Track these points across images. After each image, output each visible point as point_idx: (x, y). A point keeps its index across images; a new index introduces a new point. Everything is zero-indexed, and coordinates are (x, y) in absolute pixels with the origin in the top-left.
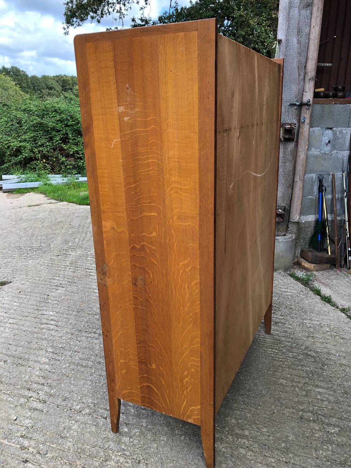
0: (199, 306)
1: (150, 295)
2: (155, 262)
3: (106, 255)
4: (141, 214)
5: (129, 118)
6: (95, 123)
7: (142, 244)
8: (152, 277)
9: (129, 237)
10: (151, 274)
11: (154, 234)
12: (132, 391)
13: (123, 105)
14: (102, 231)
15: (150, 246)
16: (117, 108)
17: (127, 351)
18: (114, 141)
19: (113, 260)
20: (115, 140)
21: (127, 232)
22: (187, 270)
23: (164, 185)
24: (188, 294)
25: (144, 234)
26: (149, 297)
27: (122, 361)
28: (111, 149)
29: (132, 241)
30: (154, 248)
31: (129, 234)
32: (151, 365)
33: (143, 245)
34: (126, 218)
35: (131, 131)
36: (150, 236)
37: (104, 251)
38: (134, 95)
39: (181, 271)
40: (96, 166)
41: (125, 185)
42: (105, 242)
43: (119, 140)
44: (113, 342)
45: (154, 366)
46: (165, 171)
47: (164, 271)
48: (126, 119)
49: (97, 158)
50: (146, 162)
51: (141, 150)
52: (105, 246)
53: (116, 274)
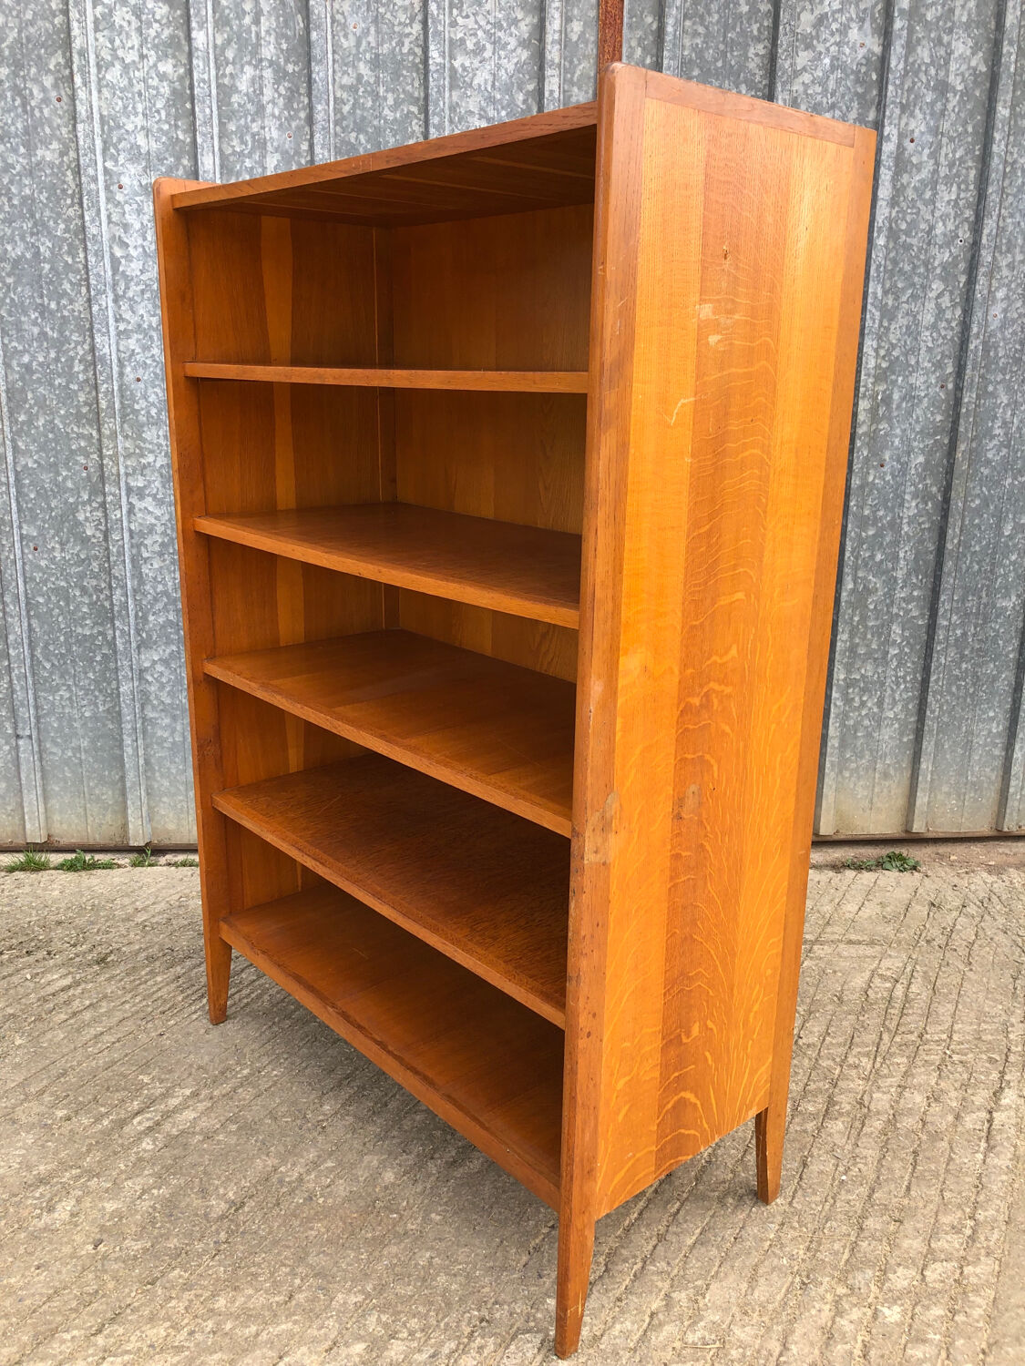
0: (793, 799)
1: (708, 828)
2: (727, 729)
3: (618, 761)
4: (713, 602)
5: (720, 337)
6: (640, 347)
7: (705, 690)
8: (716, 775)
9: (680, 682)
10: (715, 768)
11: (734, 652)
12: (638, 1155)
13: (710, 301)
14: (617, 688)
15: (723, 687)
16: (697, 307)
17: (636, 1041)
18: (679, 405)
19: (633, 771)
20: (683, 401)
21: (676, 671)
22: (783, 720)
23: (765, 512)
24: (778, 781)
25: (714, 658)
26: (706, 836)
27: (620, 1085)
28: (669, 426)
29: (685, 688)
30: (728, 690)
31: (681, 673)
32: (688, 1034)
33: (707, 695)
34: (679, 628)
35: (719, 375)
36: (725, 659)
37: (614, 751)
38: (735, 277)
39: (773, 726)
40: (626, 486)
41: (689, 529)
42: (619, 721)
43: (692, 399)
44: (605, 1039)
45: (695, 1030)
46: (771, 476)
47: (741, 744)
48: (713, 339)
49: (631, 458)
50: (740, 456)
51: (734, 426)
52: (618, 736)
53: (637, 811)
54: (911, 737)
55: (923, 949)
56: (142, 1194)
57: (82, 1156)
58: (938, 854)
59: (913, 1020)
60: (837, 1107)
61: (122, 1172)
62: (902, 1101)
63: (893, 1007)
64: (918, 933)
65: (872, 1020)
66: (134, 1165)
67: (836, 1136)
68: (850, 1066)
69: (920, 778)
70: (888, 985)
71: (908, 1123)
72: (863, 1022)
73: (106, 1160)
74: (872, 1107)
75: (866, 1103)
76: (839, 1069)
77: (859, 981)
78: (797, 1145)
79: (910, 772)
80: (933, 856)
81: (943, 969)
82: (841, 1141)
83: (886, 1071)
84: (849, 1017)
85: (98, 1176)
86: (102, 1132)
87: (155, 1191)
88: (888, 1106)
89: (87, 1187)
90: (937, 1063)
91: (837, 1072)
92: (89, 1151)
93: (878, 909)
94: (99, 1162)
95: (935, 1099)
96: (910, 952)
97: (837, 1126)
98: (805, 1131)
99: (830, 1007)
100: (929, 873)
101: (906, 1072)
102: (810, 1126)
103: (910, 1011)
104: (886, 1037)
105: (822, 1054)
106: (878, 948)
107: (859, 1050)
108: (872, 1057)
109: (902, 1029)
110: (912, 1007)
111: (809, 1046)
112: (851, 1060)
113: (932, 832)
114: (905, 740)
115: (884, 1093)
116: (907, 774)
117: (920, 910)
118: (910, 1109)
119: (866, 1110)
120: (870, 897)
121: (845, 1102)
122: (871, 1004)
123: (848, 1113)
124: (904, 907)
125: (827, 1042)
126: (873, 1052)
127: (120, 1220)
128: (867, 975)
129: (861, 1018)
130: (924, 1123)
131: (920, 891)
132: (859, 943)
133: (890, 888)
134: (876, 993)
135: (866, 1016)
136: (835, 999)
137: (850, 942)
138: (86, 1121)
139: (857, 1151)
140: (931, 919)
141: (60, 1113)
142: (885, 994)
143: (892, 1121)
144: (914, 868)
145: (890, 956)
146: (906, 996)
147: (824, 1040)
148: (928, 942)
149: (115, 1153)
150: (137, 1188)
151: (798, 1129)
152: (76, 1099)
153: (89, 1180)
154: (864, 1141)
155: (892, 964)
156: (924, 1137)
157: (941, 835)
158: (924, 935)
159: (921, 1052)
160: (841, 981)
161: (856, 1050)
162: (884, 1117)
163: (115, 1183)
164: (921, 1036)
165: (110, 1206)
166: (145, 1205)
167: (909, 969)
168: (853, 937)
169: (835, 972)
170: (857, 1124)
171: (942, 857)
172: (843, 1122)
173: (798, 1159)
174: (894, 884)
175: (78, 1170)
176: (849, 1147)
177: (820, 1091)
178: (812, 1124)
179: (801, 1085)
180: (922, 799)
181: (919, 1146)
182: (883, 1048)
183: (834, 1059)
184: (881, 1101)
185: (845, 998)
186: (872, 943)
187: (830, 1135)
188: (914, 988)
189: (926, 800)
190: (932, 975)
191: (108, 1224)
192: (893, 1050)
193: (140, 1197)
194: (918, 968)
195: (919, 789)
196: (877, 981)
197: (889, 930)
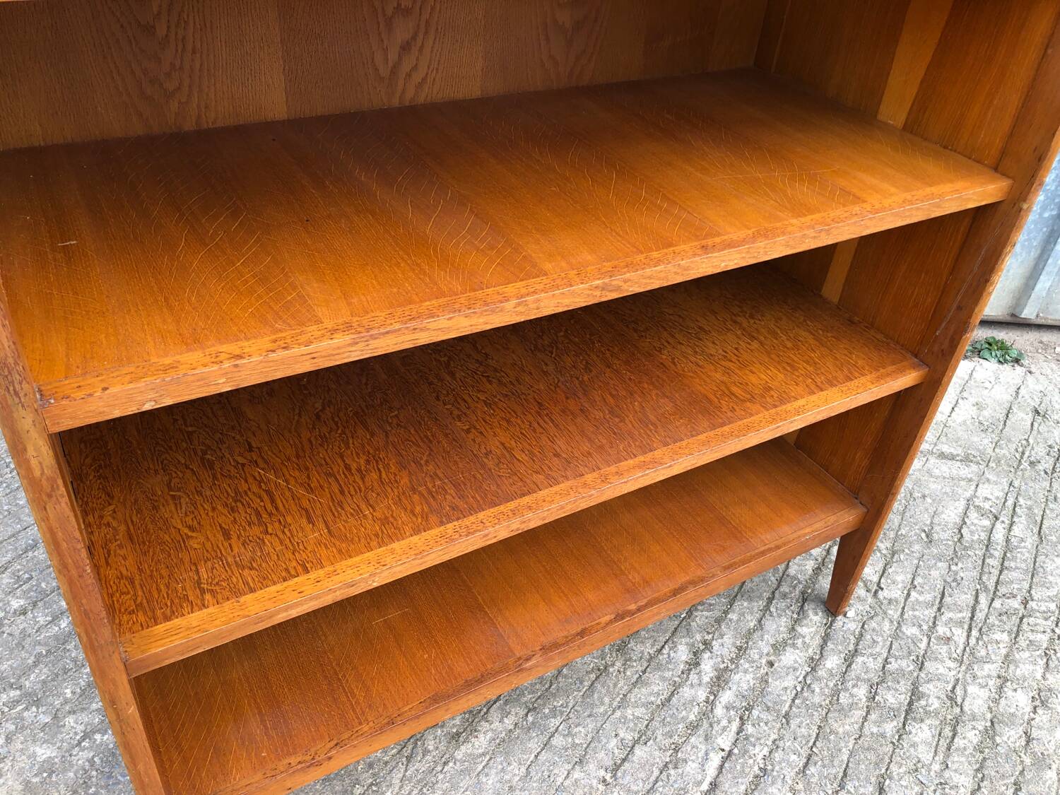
54: (1054, 213)
55: (1027, 474)
56: (83, 739)
57: (27, 671)
58: (1041, 342)
59: (1016, 578)
60: (923, 703)
61: (66, 701)
62: (1003, 701)
63: (992, 556)
64: (1020, 450)
65: (967, 571)
66: (83, 691)
67: (921, 748)
68: (939, 638)
69: (1050, 261)
70: (987, 523)
71: (1010, 736)
72: (956, 573)
73: (53, 680)
74: (966, 708)
75: (959, 700)
76: (925, 640)
77: (951, 514)
78: (872, 756)
79: (1039, 252)
80: (1036, 344)
81: (1051, 506)
82: (926, 756)
83: (983, 653)
84: (940, 564)
85: (37, 703)
86: (56, 637)
87: (98, 737)
88: (984, 708)
89: (23, 719)
90: (1045, 645)
91: (923, 645)
92: (36, 664)
93: (974, 411)
94: (44, 682)
95: (1042, 702)
96: (1011, 475)
97: (922, 733)
98: (883, 736)
99: (917, 547)
100: (1033, 369)
101: (1007, 656)
102: (890, 728)
103: (1013, 564)
104: (983, 600)
105: (906, 616)
106: (974, 467)
107: (951, 615)
108: (966, 627)
109: (1002, 590)
110: (1014, 558)
111: (890, 602)
112: (941, 630)
113: (1042, 318)
114: (1046, 215)
115: (982, 687)
116: (1034, 254)
117: (1022, 417)
118: (1013, 715)
119: (958, 710)
120: (965, 394)
121: (933, 694)
122: (966, 548)
123: (937, 713)
124: (1005, 412)
125: (912, 599)
126: (967, 620)
127: (50, 776)
128: (961, 505)
129: (953, 568)
130: (1029, 740)
131: (1022, 391)
132: (952, 457)
133: (987, 385)
134: (972, 533)
135: (960, 565)
136: (923, 535)
137: (942, 456)
138: (42, 620)
139: (947, 774)
140: (1035, 432)
141: (16, 604)
142: (984, 536)
143: (990, 732)
144: (1017, 361)
145: (988, 480)
146: (1008, 541)
147: (909, 595)
148: (1032, 464)
149: (66, 671)
150: (80, 728)
151: (875, 730)
152: (38, 585)
153: (26, 709)
154: (955, 759)
155: (991, 492)
156: (1028, 761)
157: (1050, 322)
158: (1027, 454)
159: (1025, 626)
160: (931, 511)
161: (948, 615)
162: (980, 726)
163: (55, 717)
164: (1025, 603)
165: (44, 752)
166: (82, 757)
167: (1010, 502)
168: (946, 449)
169: (924, 497)
170: (947, 732)
171: (1046, 347)
172: (930, 727)
173: (873, 780)
174: (992, 379)
175: (18, 692)
176: (936, 767)
177: (901, 672)
178: (892, 725)
179: (880, 660)
180: (1044, 283)
181: (1022, 773)
182: (980, 616)
183: (920, 626)
184: (977, 699)
185: (935, 536)
186: (967, 460)
187: (914, 745)
188: (1017, 530)
189: (1048, 285)
190: (1038, 512)
191: (35, 780)
192: (992, 619)
193: (79, 743)
194: (1021, 501)
195: (1044, 273)
196: (973, 515)
197: (984, 442)
